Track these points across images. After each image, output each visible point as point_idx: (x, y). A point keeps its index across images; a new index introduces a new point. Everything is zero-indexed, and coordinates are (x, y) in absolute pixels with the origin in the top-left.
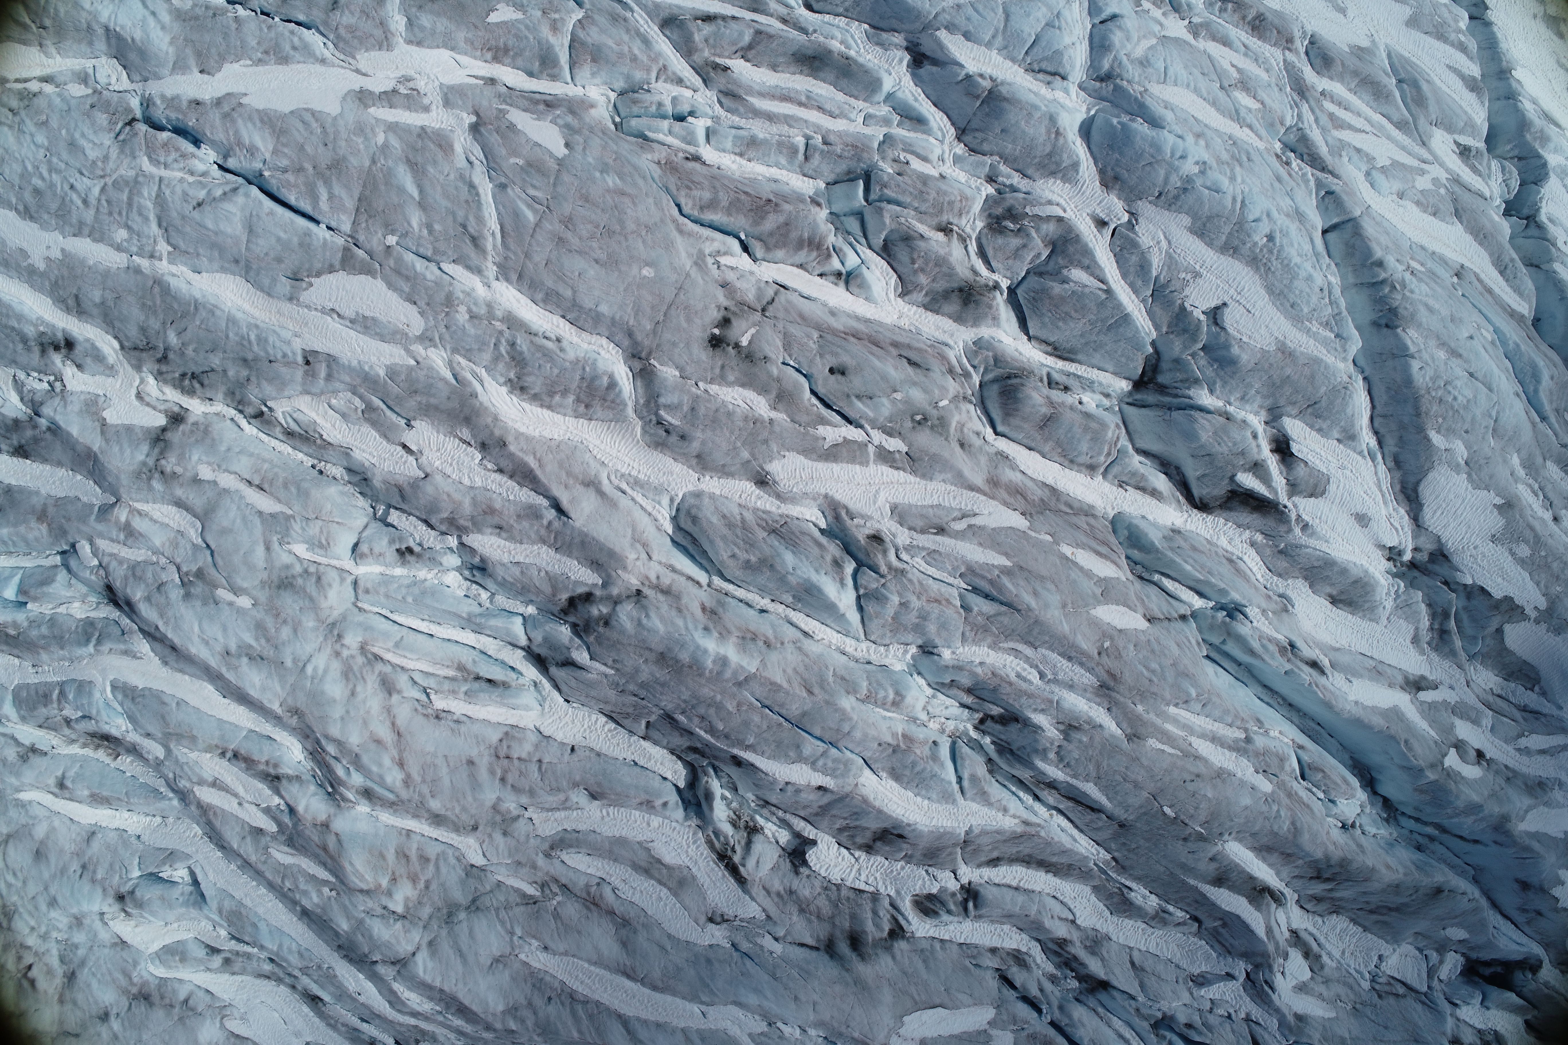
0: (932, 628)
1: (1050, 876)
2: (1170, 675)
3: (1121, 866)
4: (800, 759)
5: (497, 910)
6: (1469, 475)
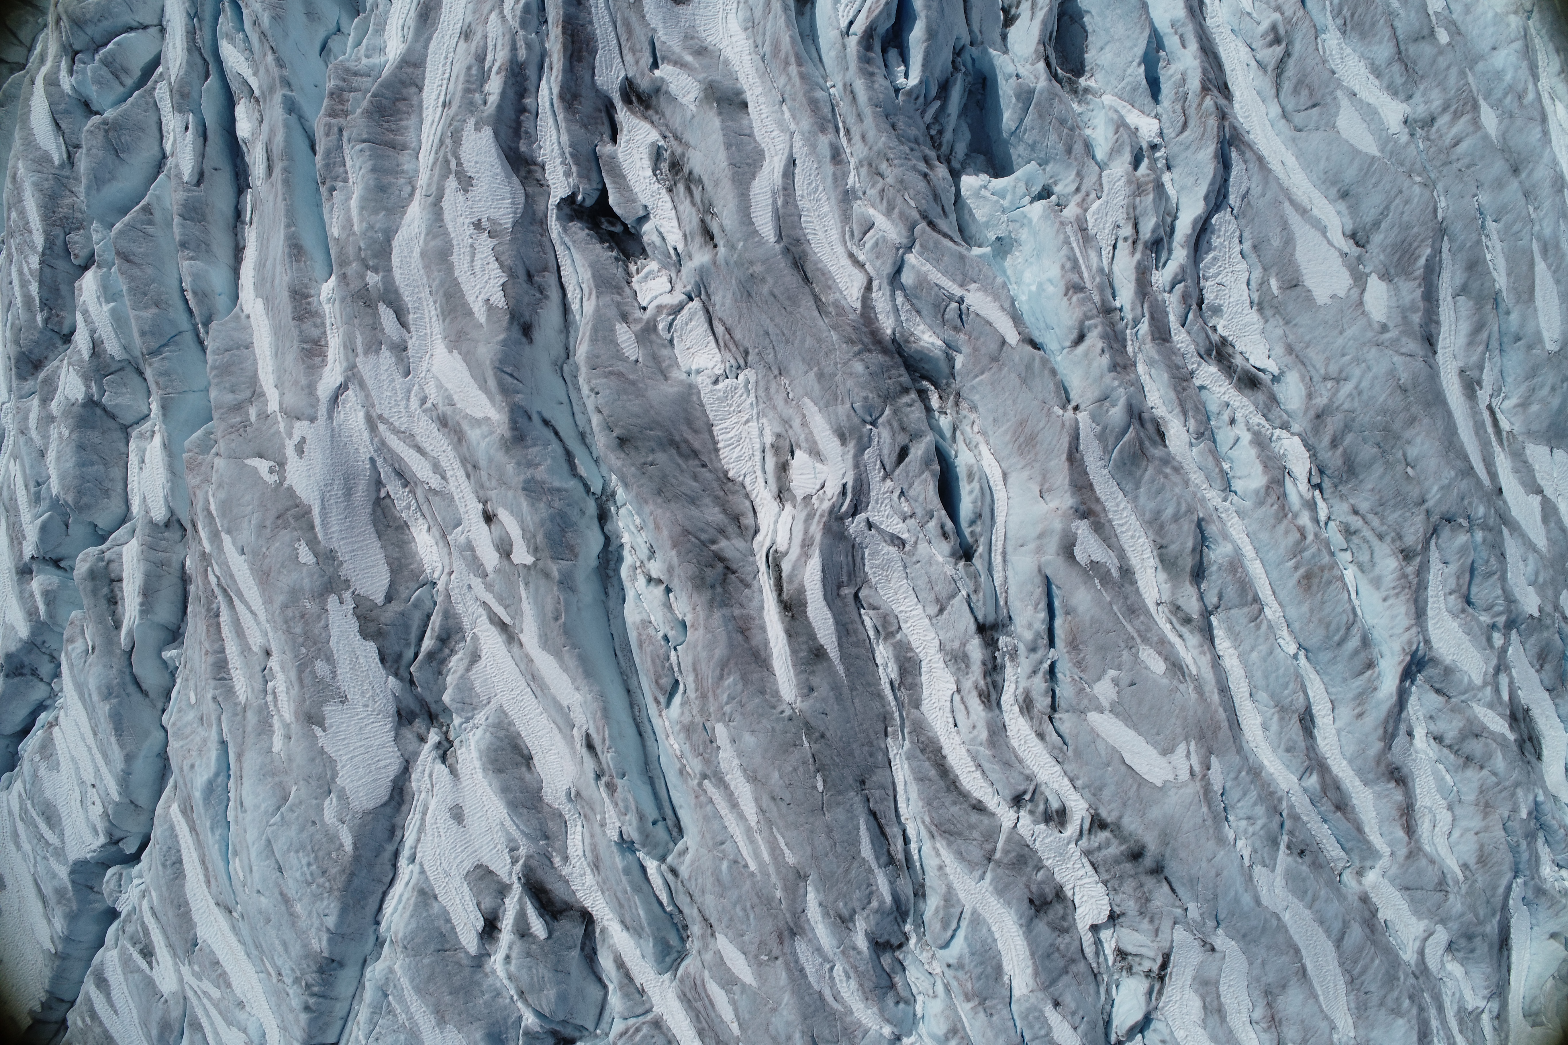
1: (945, 752)
2: (733, 894)
3: (885, 719)
6: (333, 778)
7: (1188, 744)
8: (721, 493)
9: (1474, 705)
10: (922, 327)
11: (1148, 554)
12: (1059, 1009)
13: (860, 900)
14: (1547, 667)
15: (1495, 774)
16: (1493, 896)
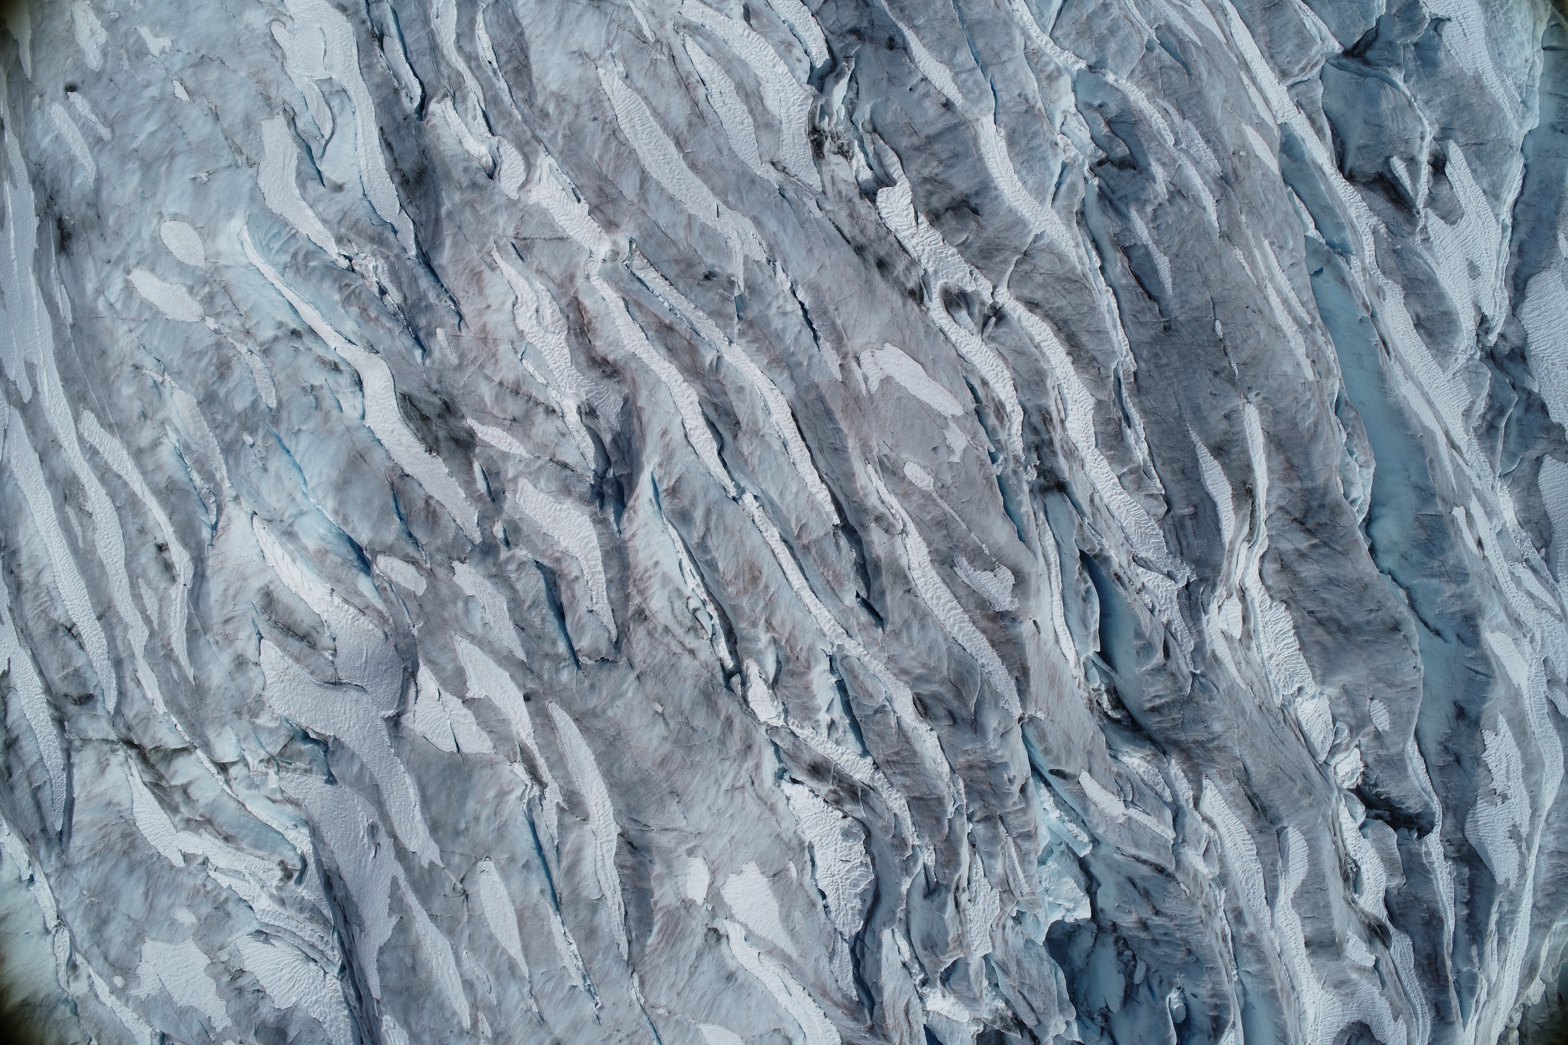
0: (1113, 46)
3: (1136, 391)
4: (949, 63)
5: (612, 21)
7: (869, 391)
8: (1295, 589)
9: (525, 455)
10: (1141, 771)
11: (920, 583)
12: (944, 100)
13: (1168, 214)
14: (421, 504)
15: (487, 378)
16: (455, 235)
